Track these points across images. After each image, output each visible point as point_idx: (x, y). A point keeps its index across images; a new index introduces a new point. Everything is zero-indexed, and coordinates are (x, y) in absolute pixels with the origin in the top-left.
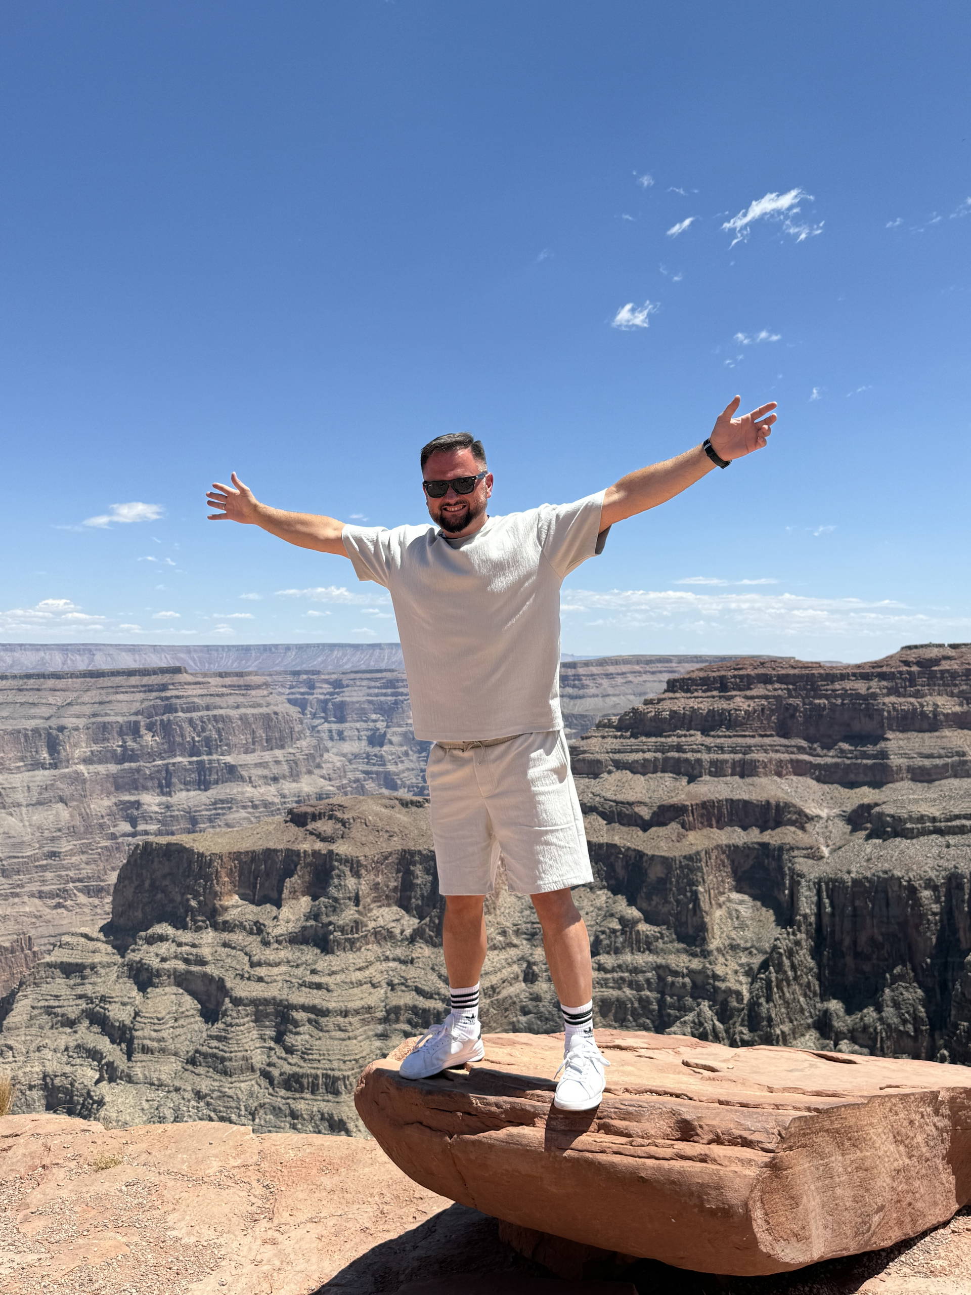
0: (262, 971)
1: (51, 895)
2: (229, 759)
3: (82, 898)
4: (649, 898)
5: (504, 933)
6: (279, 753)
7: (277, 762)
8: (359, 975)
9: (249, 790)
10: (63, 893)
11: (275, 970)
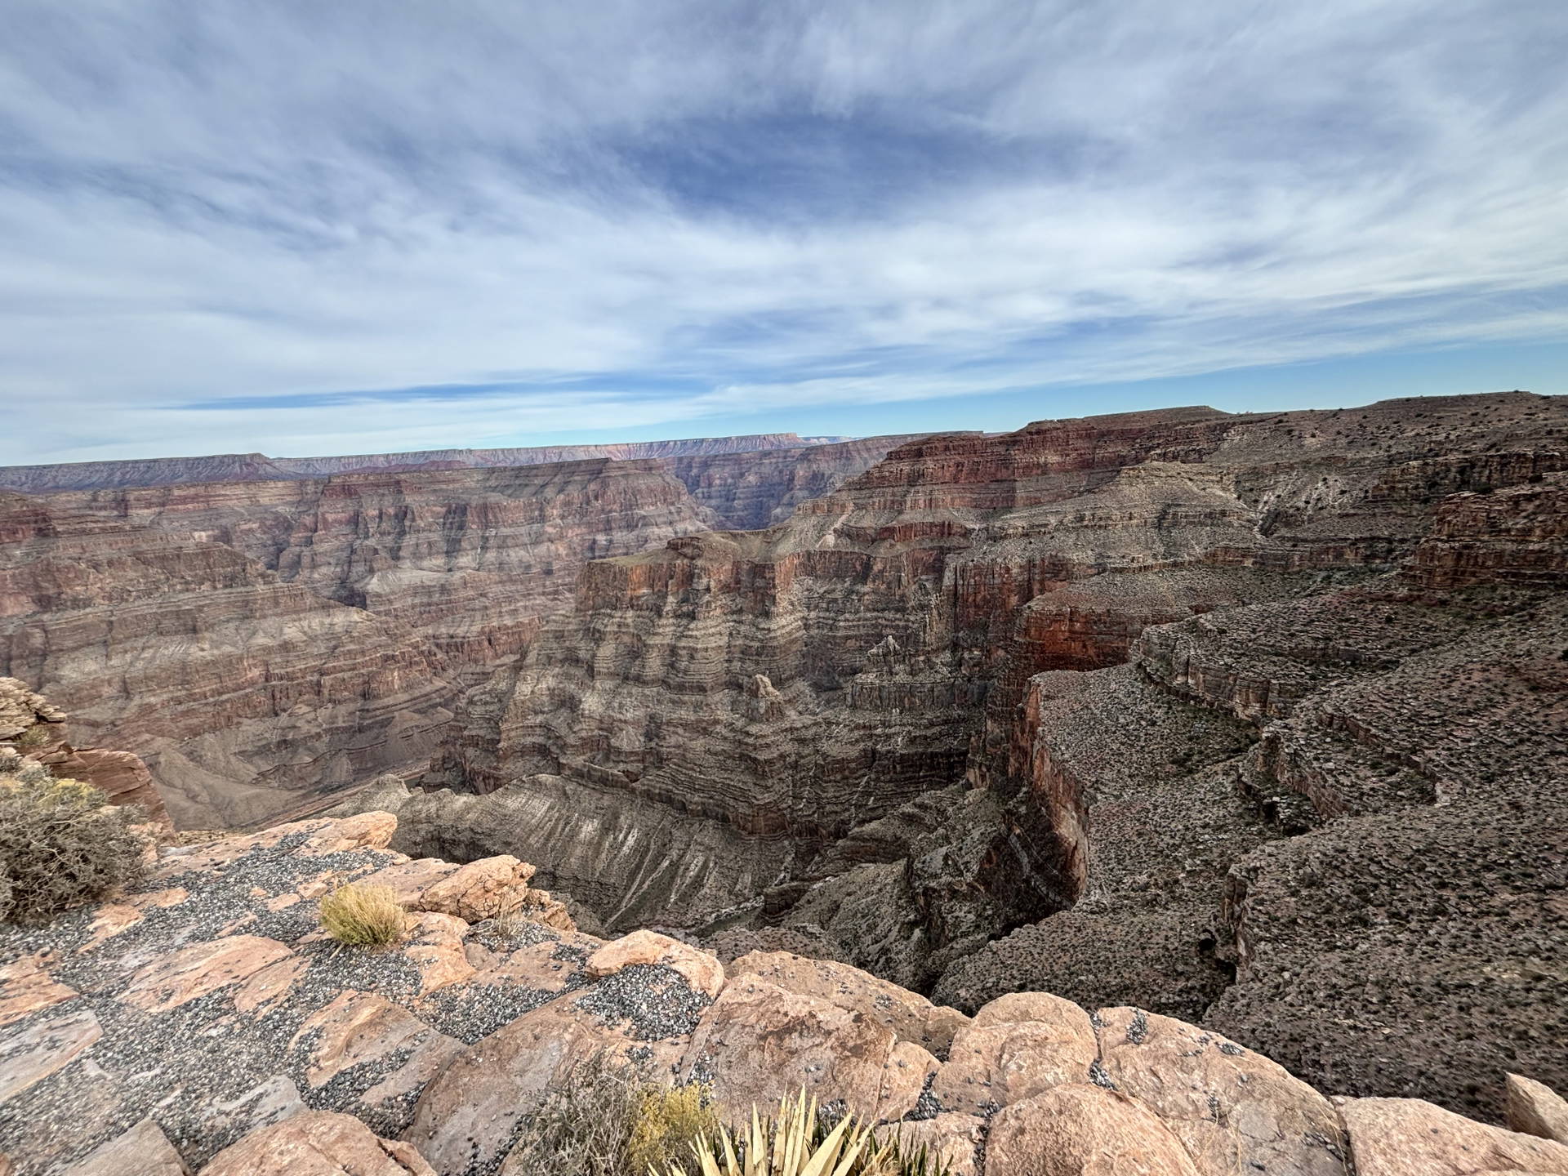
0: (661, 630)
1: (549, 594)
2: (643, 513)
3: (568, 595)
4: (874, 581)
5: (792, 604)
6: (672, 508)
7: (671, 513)
8: (713, 630)
9: (656, 530)
10: (556, 592)
11: (667, 629)
